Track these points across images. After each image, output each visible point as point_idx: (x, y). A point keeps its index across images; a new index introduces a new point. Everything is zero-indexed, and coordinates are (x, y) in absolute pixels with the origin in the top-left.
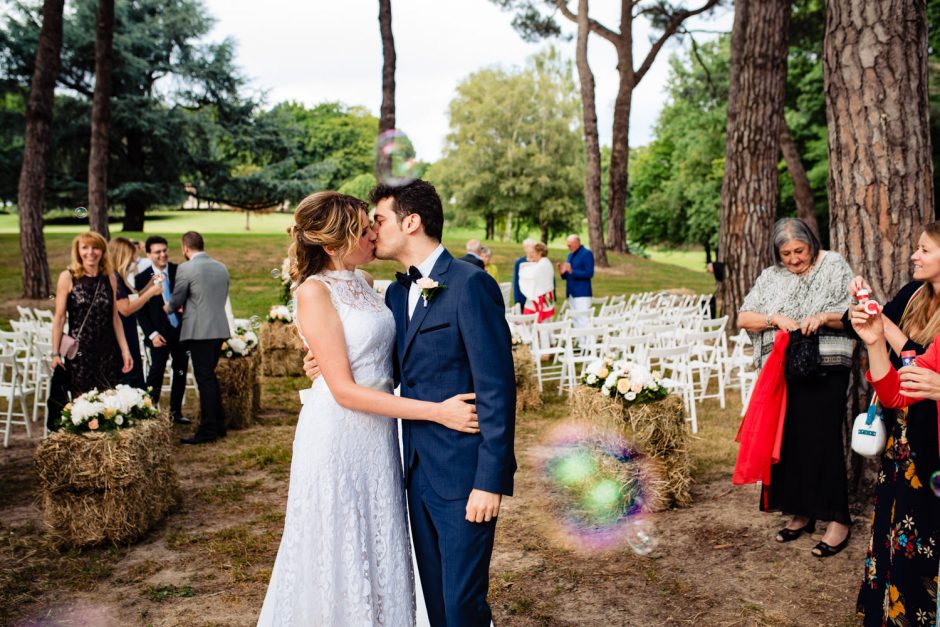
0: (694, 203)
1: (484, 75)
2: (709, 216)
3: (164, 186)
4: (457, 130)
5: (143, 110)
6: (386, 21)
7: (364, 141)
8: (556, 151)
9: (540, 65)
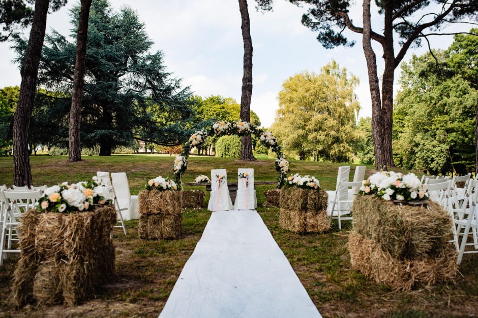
0: (419, 144)
1: (298, 78)
2: (428, 151)
3: (120, 133)
4: (284, 107)
5: (109, 90)
6: (246, 29)
7: (232, 116)
8: (339, 116)
9: (328, 72)
